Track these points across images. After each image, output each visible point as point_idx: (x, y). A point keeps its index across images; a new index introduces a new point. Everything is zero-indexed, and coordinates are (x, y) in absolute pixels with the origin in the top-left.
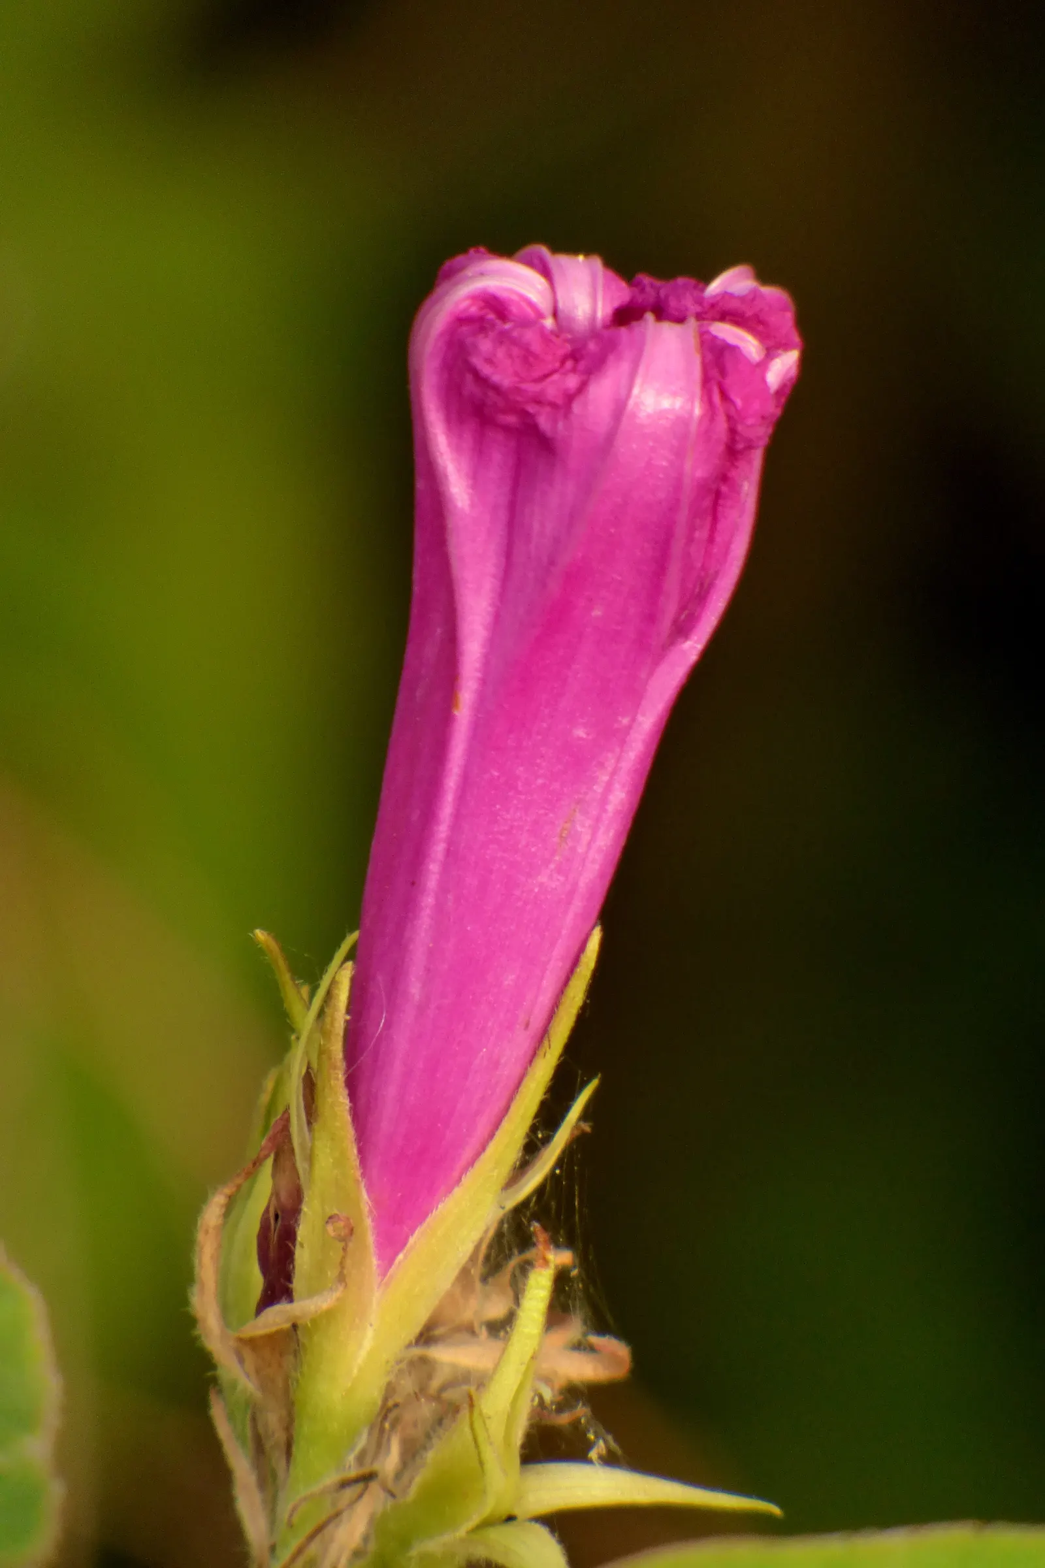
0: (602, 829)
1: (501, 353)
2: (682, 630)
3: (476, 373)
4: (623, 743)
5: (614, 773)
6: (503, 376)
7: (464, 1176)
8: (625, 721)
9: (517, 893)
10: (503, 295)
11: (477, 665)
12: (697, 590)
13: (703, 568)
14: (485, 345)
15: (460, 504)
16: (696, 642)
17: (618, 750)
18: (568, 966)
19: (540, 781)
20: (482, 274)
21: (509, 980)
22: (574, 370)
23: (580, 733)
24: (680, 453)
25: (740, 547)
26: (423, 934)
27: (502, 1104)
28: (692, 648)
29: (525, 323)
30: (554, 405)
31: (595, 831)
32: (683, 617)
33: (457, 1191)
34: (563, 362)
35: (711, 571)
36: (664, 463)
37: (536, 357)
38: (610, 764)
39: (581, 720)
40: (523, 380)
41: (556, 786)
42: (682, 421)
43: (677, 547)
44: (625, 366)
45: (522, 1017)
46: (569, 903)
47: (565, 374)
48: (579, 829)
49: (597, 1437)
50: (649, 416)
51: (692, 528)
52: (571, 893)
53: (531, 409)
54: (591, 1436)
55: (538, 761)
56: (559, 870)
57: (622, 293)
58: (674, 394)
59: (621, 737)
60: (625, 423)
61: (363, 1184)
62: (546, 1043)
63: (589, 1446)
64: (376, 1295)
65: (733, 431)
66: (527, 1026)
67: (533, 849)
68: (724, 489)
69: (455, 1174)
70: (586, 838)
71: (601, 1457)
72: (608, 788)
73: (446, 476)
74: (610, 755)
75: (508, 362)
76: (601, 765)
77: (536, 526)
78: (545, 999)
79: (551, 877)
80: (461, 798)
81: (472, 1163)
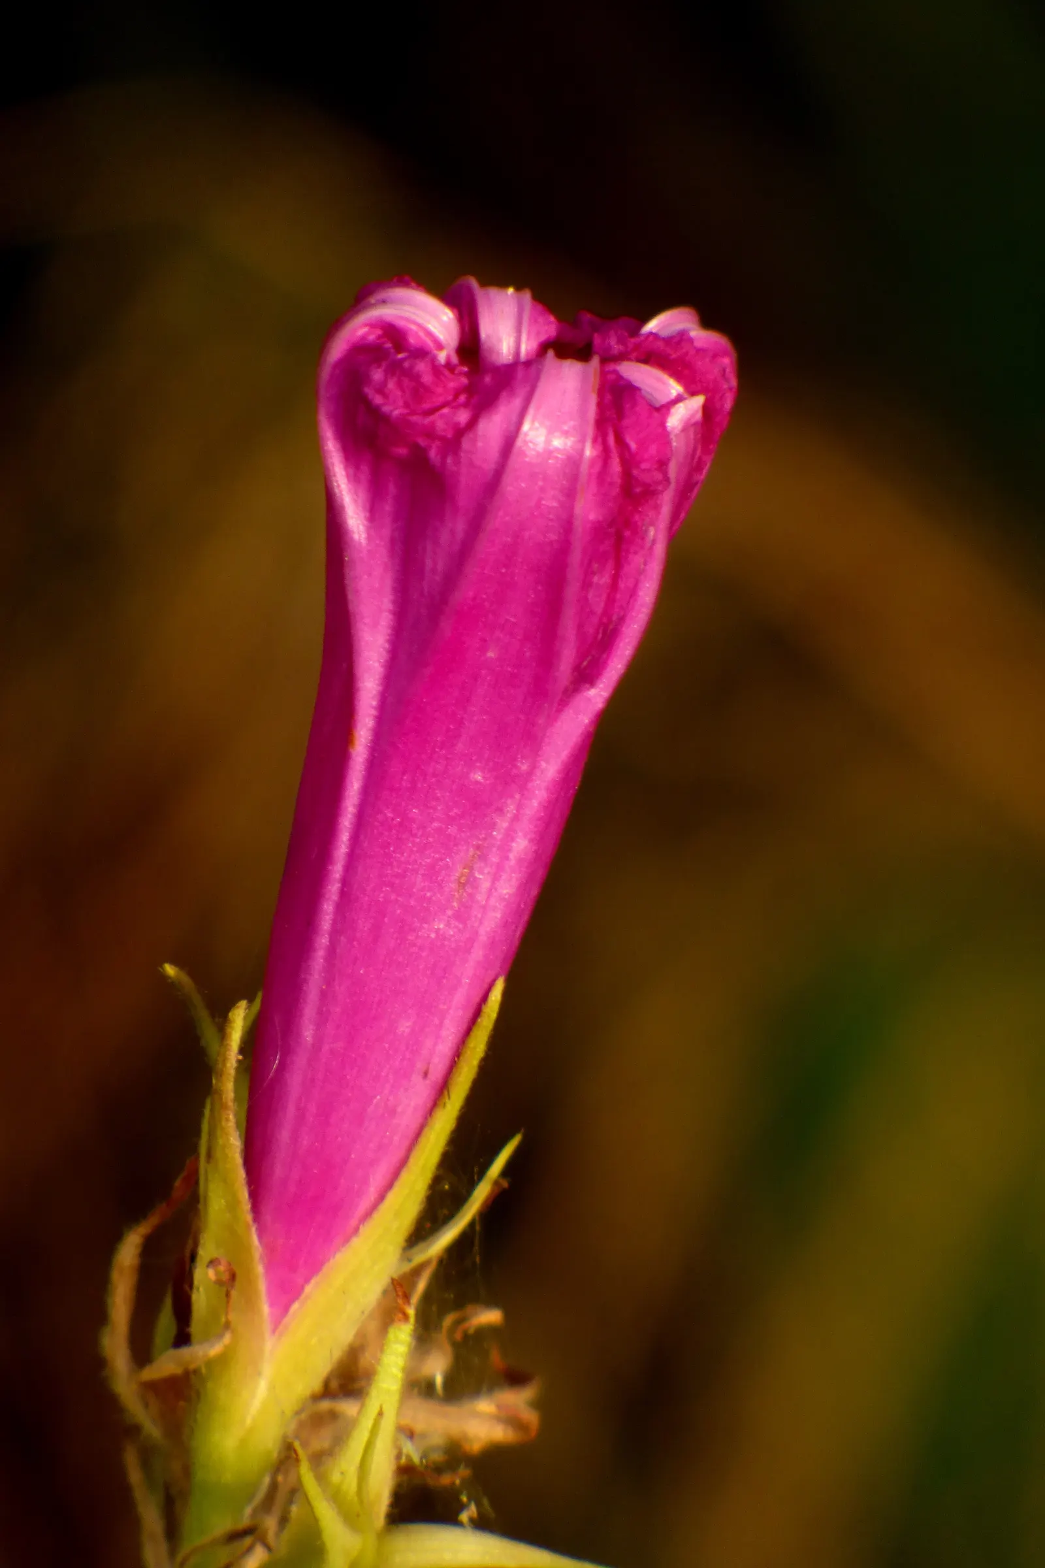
0: (504, 876)
1: (391, 385)
2: (586, 676)
3: (367, 403)
4: (523, 788)
5: (516, 818)
6: (395, 410)
7: (361, 1226)
8: (524, 767)
9: (411, 937)
10: (401, 323)
11: (374, 703)
12: (600, 636)
13: (607, 612)
14: (377, 375)
15: (356, 536)
16: (602, 690)
17: (517, 796)
18: (469, 1014)
19: (436, 825)
20: (384, 302)
21: (405, 1027)
22: (465, 405)
23: (478, 777)
24: (570, 494)
25: (648, 593)
26: (316, 976)
27: (401, 1154)
28: (597, 695)
29: (421, 353)
30: (442, 439)
31: (495, 878)
32: (585, 663)
33: (356, 1242)
34: (456, 396)
35: (615, 618)
36: (555, 504)
37: (428, 390)
38: (511, 808)
39: (478, 764)
40: (413, 413)
41: (452, 830)
42: (573, 462)
43: (572, 591)
44: (517, 402)
45: (420, 1066)
46: (468, 950)
47: (456, 408)
48: (477, 875)
49: (469, 1499)
50: (538, 454)
51: (588, 573)
52: (471, 941)
53: (422, 442)
54: (464, 1499)
55: (434, 803)
56: (458, 916)
57: (549, 328)
58: (566, 434)
59: (522, 782)
60: (514, 462)
61: (254, 1229)
62: (446, 1093)
63: (462, 1507)
64: (269, 1344)
65: (627, 474)
66: (426, 1075)
67: (428, 894)
68: (627, 533)
69: (353, 1222)
70: (486, 885)
71: (471, 1520)
72: (509, 836)
73: (342, 507)
74: (509, 801)
75: (399, 393)
76: (500, 811)
77: (429, 563)
78: (445, 1048)
79: (448, 925)
80: (355, 839)
81: (368, 1214)
